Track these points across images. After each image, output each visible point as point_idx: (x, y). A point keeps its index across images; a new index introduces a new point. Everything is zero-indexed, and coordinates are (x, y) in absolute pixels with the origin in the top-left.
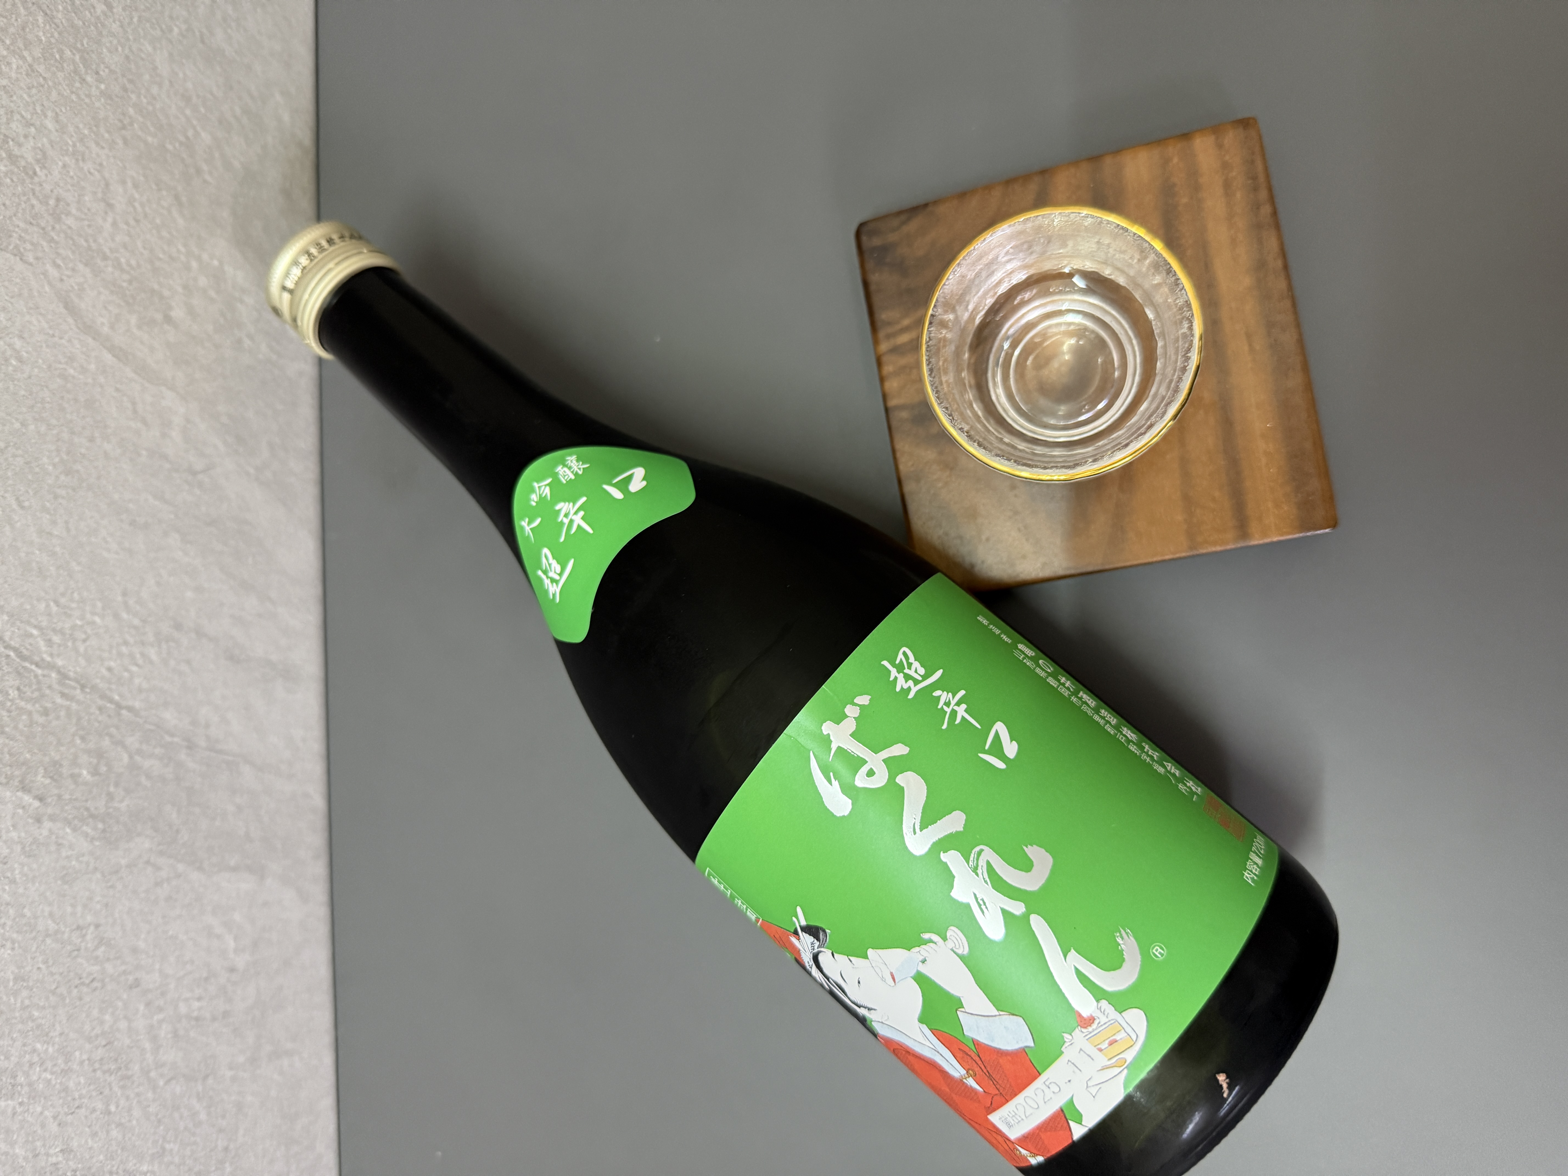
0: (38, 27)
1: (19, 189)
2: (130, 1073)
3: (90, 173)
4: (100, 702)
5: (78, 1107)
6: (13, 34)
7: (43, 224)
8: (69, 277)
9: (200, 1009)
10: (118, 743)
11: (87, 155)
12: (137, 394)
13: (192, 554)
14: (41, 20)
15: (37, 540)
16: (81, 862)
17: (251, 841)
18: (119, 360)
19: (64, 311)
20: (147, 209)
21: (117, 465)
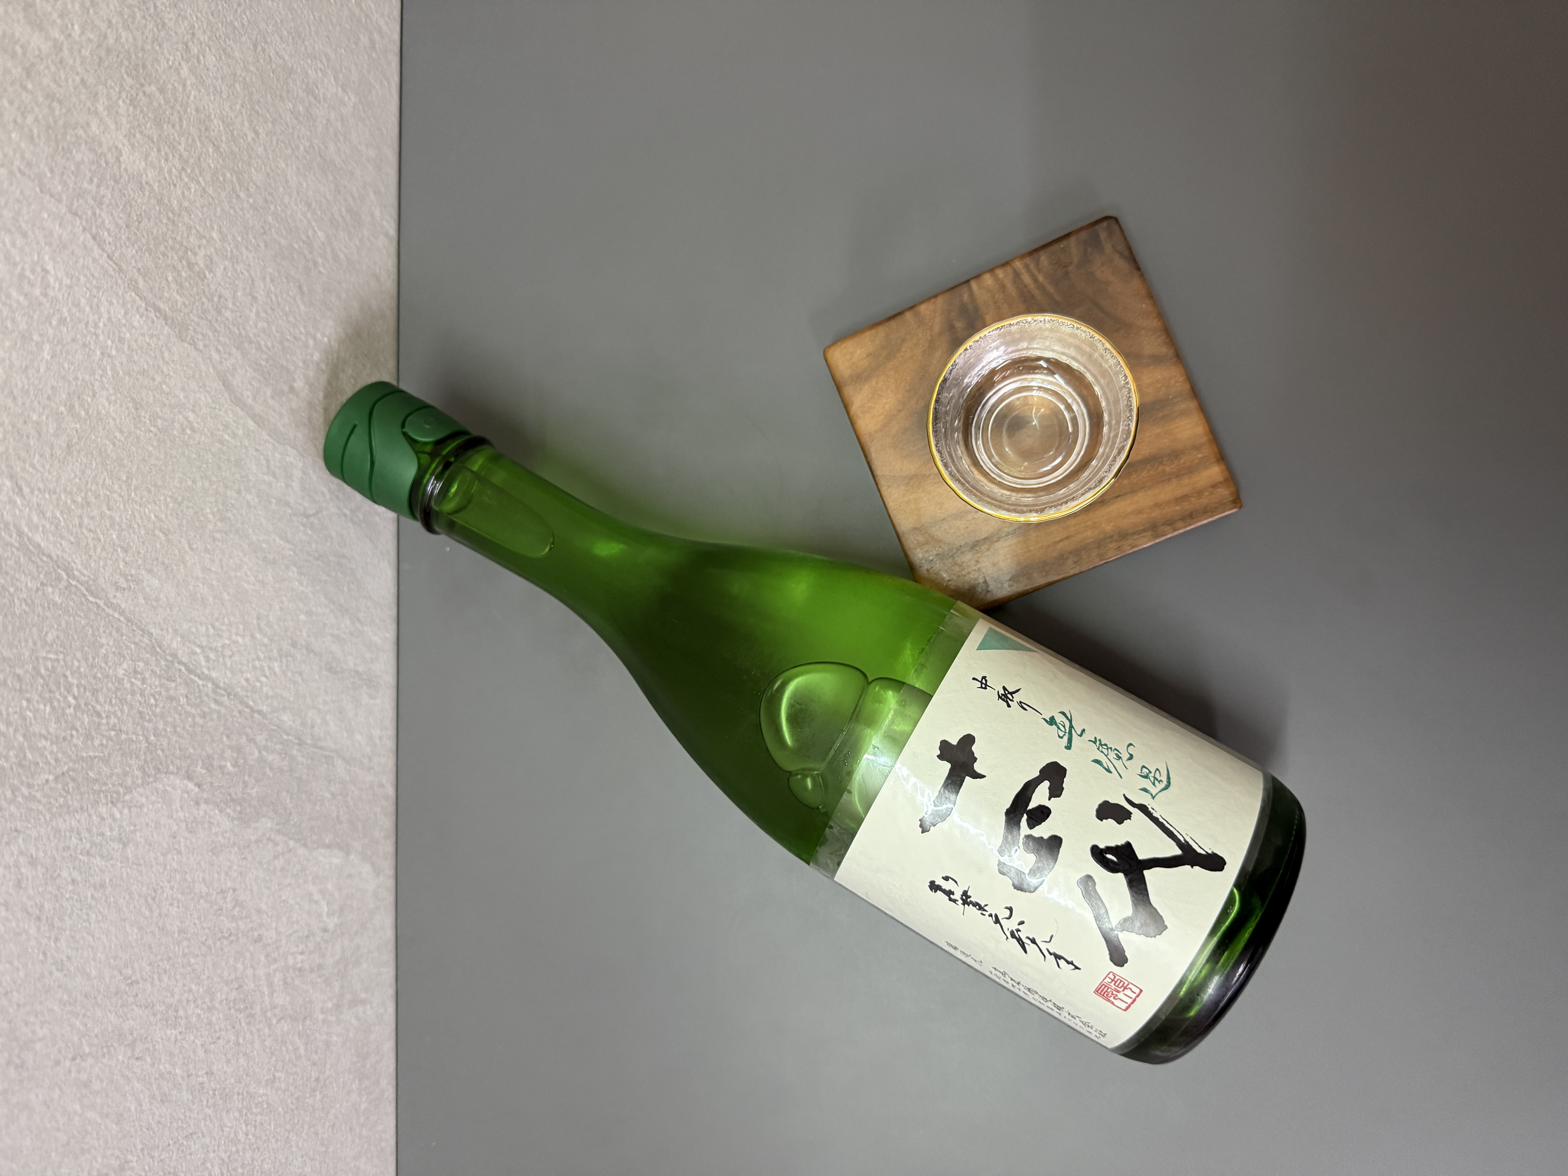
0: (209, 156)
1: (195, 290)
2: (253, 1012)
3: (242, 273)
4: (240, 707)
5: (218, 1038)
7: (209, 318)
8: (226, 359)
9: (302, 961)
10: (252, 740)
11: (240, 258)
12: (270, 453)
13: (305, 583)
14: (211, 150)
15: (201, 575)
16: (225, 838)
17: (341, 823)
18: (258, 425)
19: (223, 388)
20: (280, 299)
21: (255, 512)
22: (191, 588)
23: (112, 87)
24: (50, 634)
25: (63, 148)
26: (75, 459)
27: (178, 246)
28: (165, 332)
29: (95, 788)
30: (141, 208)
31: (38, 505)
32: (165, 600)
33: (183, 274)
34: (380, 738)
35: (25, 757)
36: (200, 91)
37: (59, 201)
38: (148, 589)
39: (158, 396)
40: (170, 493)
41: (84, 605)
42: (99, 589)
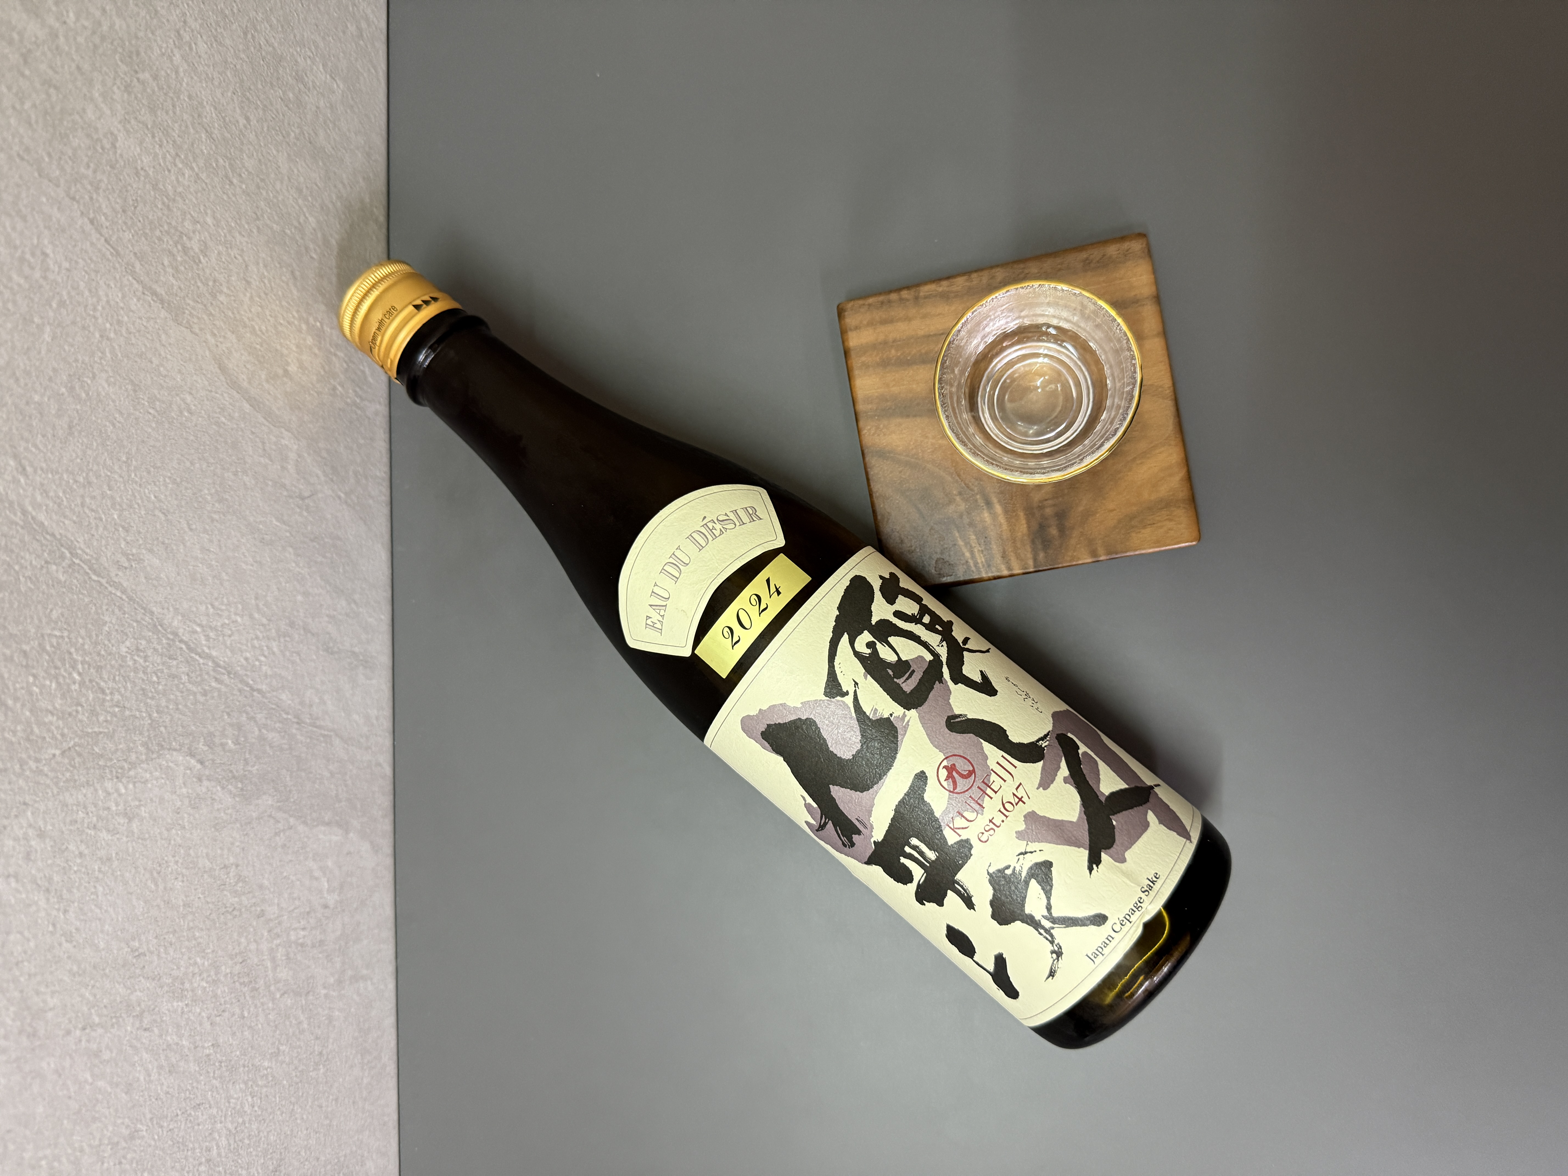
0: (202, 142)
1: (190, 275)
2: (257, 987)
3: (235, 258)
4: (240, 686)
5: (224, 1011)
7: (205, 302)
8: (221, 343)
9: (304, 937)
10: (252, 719)
11: (233, 243)
12: (265, 436)
13: (301, 565)
14: (203, 137)
15: (200, 556)
16: (227, 814)
17: (340, 801)
18: (255, 409)
19: (219, 371)
20: (273, 284)
21: (252, 494)
22: (191, 567)
23: (106, 74)
24: (54, 612)
25: (60, 134)
26: (76, 440)
27: (172, 231)
28: (162, 316)
29: (100, 763)
30: (137, 193)
31: (42, 485)
32: (166, 579)
33: (179, 259)
34: (377, 718)
35: (32, 732)
36: (192, 78)
37: (58, 186)
38: (148, 568)
39: (155, 378)
40: (169, 475)
41: (86, 583)
42: (102, 567)
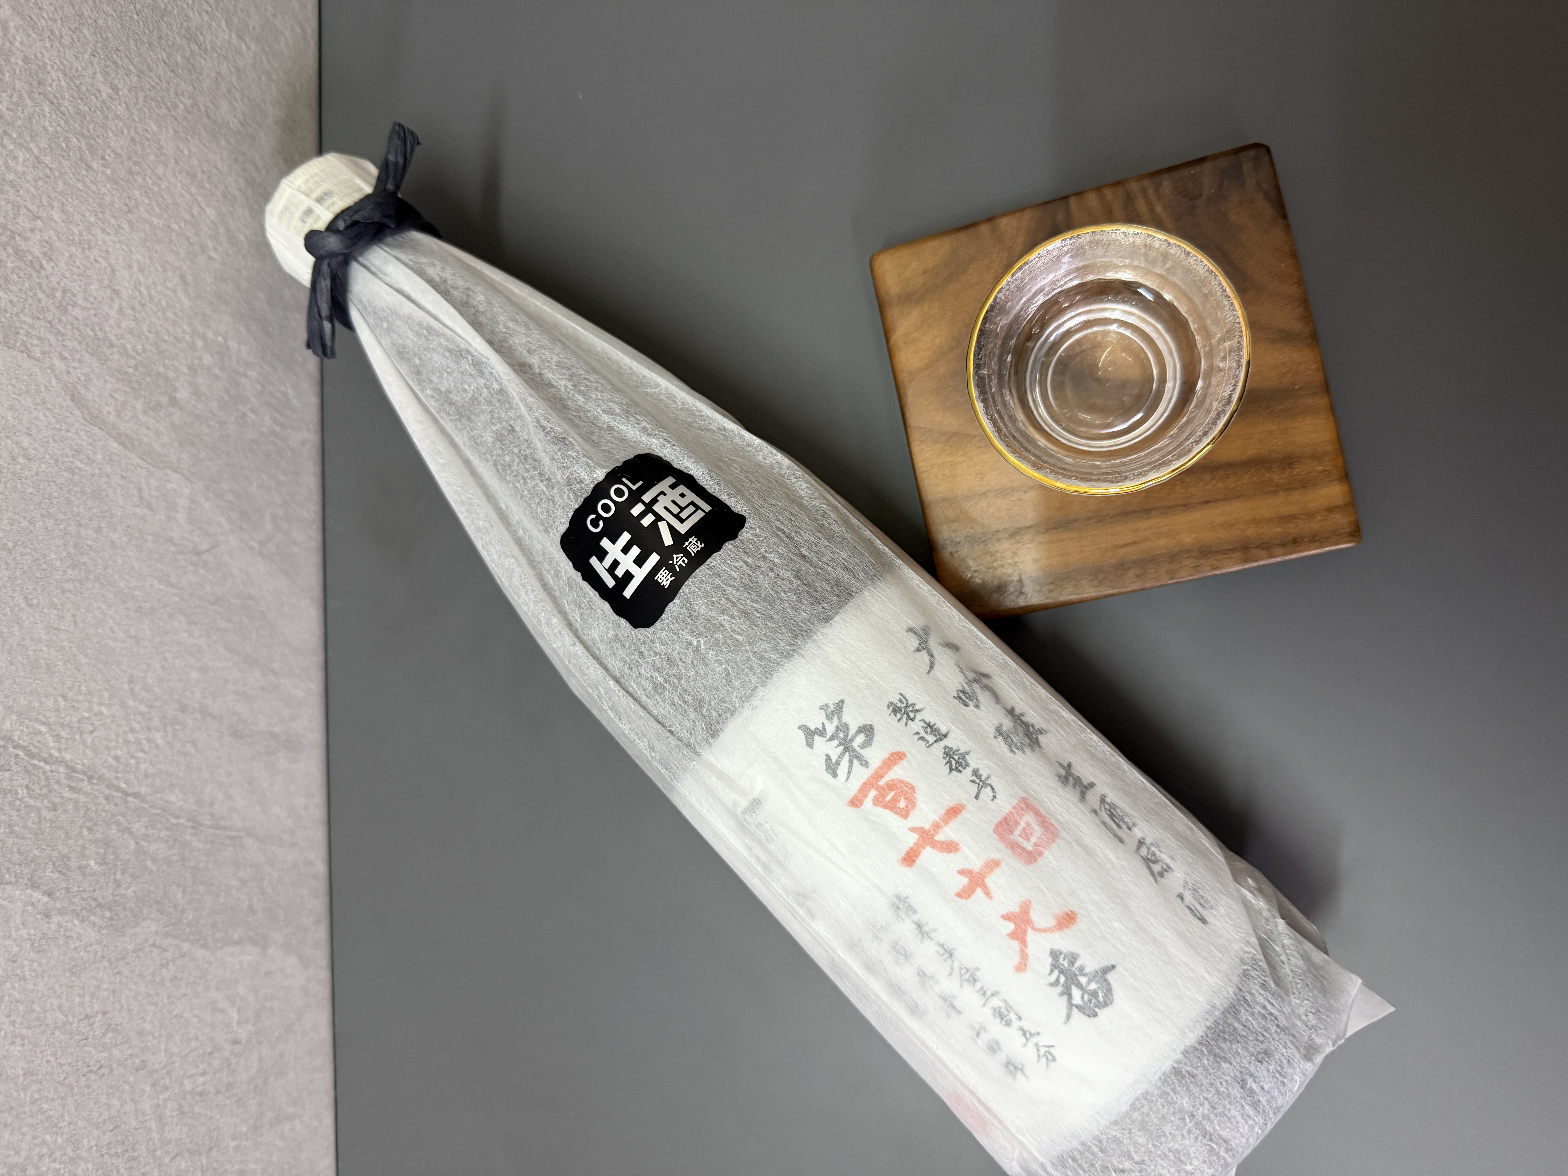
0: (44, 116)
1: (26, 284)
2: (136, 1154)
3: (96, 261)
4: (107, 792)
6: (20, 127)
7: (49, 319)
8: (75, 368)
9: (204, 1084)
10: (125, 830)
11: (93, 242)
12: (142, 480)
13: (197, 634)
14: (47, 110)
15: (45, 637)
17: (254, 913)
18: (125, 447)
19: (71, 404)
20: (153, 291)
21: (124, 553)
33: (10, 265)
34: (306, 807)
36: (29, 36)
